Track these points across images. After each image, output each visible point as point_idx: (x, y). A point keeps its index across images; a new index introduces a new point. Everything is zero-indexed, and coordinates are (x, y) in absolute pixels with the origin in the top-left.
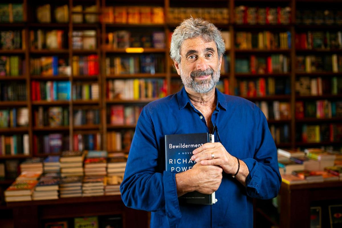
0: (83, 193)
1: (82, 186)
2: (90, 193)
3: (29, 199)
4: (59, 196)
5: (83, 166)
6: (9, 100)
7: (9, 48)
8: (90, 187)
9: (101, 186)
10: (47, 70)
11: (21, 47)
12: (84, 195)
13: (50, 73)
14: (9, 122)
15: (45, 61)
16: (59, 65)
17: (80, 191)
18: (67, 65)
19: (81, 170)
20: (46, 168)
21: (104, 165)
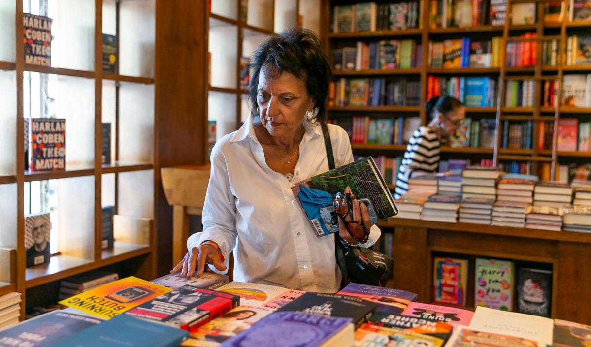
0: (491, 220)
1: (492, 210)
2: (503, 222)
3: (417, 217)
4: (458, 219)
5: (496, 186)
6: (394, 104)
7: (400, 28)
8: (503, 212)
9: (522, 213)
10: (452, 60)
11: (417, 25)
12: (494, 223)
13: (457, 64)
14: (393, 136)
15: (451, 46)
16: (472, 52)
17: (489, 217)
18: (485, 51)
19: (493, 191)
20: (441, 189)
21: (531, 188)
